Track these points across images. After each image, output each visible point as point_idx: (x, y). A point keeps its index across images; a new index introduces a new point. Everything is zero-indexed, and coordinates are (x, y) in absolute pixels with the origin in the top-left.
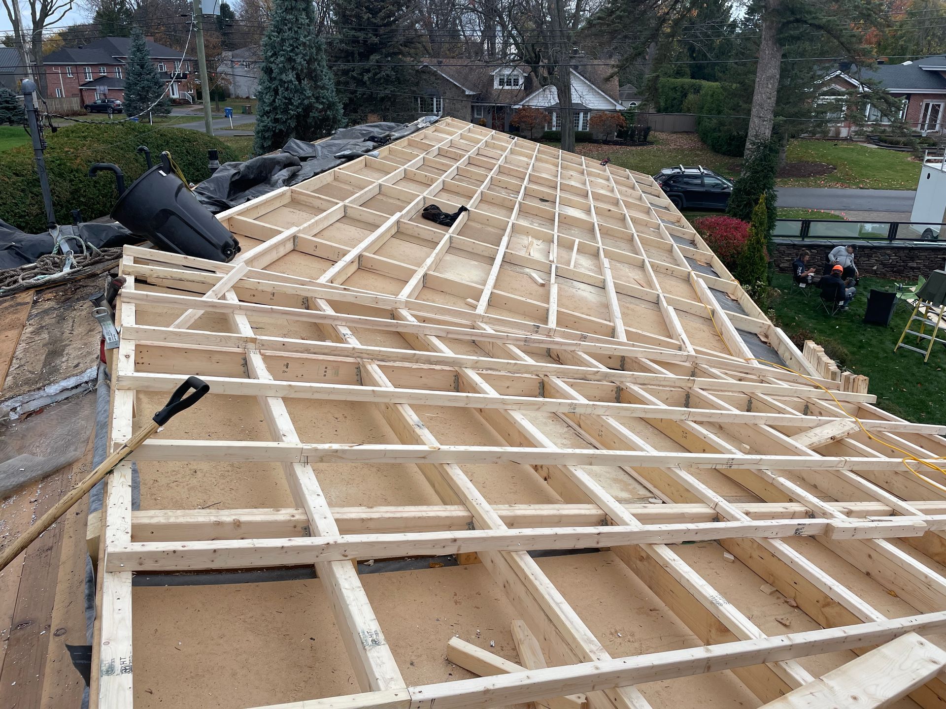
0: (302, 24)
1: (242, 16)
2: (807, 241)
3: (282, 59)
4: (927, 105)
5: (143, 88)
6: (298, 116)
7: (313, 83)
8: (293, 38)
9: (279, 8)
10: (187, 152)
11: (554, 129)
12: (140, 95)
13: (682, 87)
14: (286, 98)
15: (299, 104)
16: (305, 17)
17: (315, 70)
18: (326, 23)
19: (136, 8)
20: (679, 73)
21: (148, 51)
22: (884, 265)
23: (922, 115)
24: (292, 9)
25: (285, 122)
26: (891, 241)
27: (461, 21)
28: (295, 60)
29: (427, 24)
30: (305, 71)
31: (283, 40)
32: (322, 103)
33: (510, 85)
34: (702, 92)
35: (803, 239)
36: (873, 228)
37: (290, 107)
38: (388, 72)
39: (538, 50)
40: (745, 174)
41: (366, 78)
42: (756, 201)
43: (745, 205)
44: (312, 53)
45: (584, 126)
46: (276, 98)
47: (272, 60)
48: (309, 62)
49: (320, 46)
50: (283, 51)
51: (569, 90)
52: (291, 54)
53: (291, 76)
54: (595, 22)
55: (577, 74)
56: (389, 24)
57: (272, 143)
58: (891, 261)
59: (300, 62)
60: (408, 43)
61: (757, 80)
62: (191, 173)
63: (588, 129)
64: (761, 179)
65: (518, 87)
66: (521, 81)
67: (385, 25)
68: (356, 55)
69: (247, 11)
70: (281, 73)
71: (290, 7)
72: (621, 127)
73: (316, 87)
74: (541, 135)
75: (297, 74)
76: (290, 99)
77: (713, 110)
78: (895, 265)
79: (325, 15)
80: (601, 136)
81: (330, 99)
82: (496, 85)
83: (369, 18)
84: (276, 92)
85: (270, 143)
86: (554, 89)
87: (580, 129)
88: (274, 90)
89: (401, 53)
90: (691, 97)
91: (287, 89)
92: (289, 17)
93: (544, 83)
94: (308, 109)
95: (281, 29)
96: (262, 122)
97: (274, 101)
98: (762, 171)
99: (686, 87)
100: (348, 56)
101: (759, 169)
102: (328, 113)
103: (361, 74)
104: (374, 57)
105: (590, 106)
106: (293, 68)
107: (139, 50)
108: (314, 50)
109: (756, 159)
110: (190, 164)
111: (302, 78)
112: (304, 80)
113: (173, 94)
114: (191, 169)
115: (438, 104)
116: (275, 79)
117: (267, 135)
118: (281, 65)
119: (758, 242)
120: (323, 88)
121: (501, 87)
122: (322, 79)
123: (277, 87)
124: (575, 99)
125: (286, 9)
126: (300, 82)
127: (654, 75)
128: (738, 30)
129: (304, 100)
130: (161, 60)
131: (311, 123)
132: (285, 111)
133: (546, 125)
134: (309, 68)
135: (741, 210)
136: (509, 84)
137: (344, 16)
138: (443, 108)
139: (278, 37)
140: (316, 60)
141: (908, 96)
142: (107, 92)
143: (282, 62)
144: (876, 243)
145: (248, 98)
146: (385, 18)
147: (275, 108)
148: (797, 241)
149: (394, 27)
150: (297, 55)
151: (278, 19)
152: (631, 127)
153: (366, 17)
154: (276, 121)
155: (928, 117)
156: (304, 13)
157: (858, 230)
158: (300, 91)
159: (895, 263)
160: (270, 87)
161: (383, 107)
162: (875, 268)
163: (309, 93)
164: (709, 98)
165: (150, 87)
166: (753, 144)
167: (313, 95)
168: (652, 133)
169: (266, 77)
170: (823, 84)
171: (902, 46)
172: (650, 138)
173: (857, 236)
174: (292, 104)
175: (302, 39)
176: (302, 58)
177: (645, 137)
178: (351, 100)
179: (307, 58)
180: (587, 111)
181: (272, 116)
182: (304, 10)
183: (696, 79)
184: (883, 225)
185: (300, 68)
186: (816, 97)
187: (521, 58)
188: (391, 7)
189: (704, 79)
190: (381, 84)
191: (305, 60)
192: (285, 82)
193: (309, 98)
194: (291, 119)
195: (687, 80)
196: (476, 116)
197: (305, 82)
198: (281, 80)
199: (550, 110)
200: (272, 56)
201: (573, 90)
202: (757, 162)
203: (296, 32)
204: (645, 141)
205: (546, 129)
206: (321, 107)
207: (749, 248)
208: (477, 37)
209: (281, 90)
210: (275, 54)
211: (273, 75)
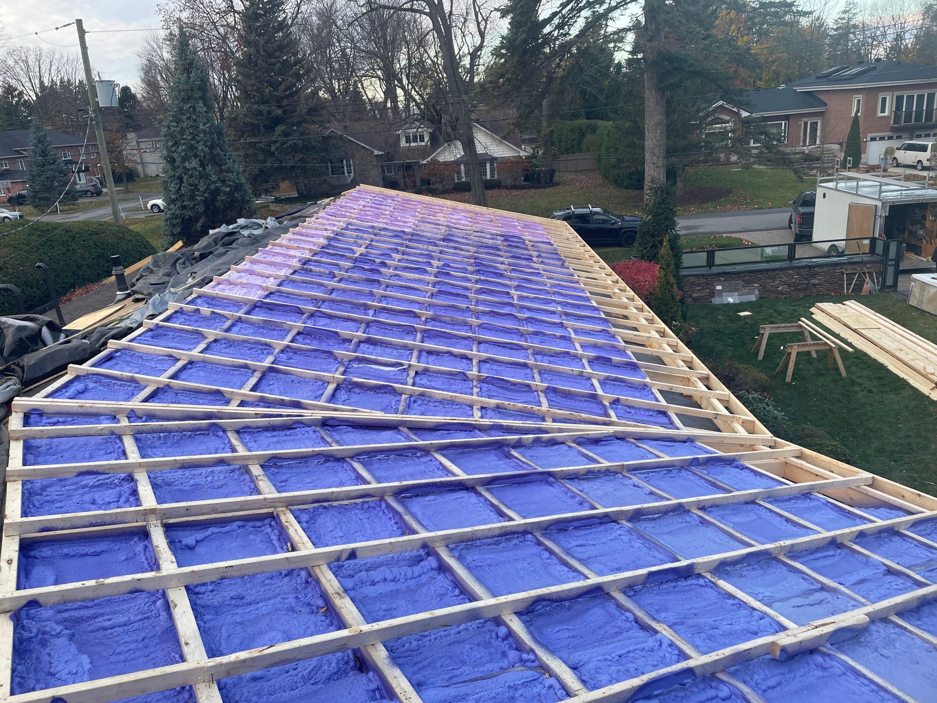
0: (200, 112)
1: (143, 97)
2: (715, 270)
3: (184, 147)
4: (806, 124)
5: (48, 178)
6: (205, 201)
7: (217, 168)
8: (192, 127)
9: (176, 99)
10: (95, 244)
11: (463, 180)
12: (46, 185)
13: (579, 128)
14: (191, 185)
15: (205, 189)
16: (202, 105)
17: (218, 154)
18: (229, 97)
19: (34, 98)
20: (574, 116)
21: (50, 142)
22: (789, 286)
23: (802, 134)
24: (189, 98)
25: (193, 208)
26: (791, 261)
27: (362, 84)
28: (196, 148)
29: (331, 90)
30: (208, 157)
31: (183, 130)
32: (228, 186)
33: (417, 142)
34: (598, 132)
35: (710, 268)
36: (773, 251)
37: (197, 193)
38: (295, 141)
39: (439, 108)
40: (647, 218)
41: (273, 149)
42: (661, 242)
43: (652, 247)
44: (213, 139)
45: (492, 174)
46: (181, 185)
47: (173, 149)
48: (211, 148)
49: (220, 130)
50: (184, 139)
51: (473, 143)
52: (192, 142)
53: (194, 163)
54: (487, 86)
55: (479, 126)
56: (292, 95)
57: (182, 229)
58: (794, 280)
59: (202, 149)
60: (312, 111)
61: (646, 126)
62: (101, 265)
63: (496, 177)
64: (663, 221)
65: (423, 144)
66: (426, 139)
67: (287, 97)
68: (262, 128)
69: (148, 93)
70: (183, 161)
71: (186, 97)
72: (526, 171)
73: (221, 171)
74: (451, 187)
75: (200, 161)
76: (196, 186)
77: (610, 148)
78: (799, 284)
79: (228, 89)
80: (509, 182)
81: (237, 181)
82: (403, 143)
83: (270, 92)
84: (181, 179)
85: (179, 230)
86: (459, 144)
87: (488, 177)
88: (178, 178)
89: (306, 121)
90: (588, 137)
91: (191, 176)
92: (186, 107)
93: (449, 140)
94: (216, 193)
95: (180, 119)
96: (169, 210)
97: (180, 189)
98: (663, 213)
99: (584, 128)
100: (254, 130)
101: (660, 211)
102: (236, 195)
103: (269, 145)
104: (280, 129)
105: (495, 155)
106: (196, 156)
107: (40, 141)
108: (215, 136)
109: (655, 203)
110: (99, 256)
111: (206, 163)
112: (207, 165)
113: (80, 180)
114: (100, 260)
115: (349, 166)
116: (179, 167)
117: (175, 222)
118: (183, 154)
119: (668, 282)
120: (228, 171)
121: (408, 145)
122: (226, 163)
123: (181, 175)
124: (480, 150)
125: (183, 99)
126: (204, 168)
127: (549, 129)
128: (624, 70)
129: (209, 185)
130: (64, 148)
131: (219, 206)
132: (192, 198)
133: (456, 175)
134: (211, 153)
135: (648, 252)
136: (415, 140)
137: (246, 92)
138: (354, 170)
139: (177, 127)
140: (217, 145)
141: (787, 118)
142: (10, 186)
143: (184, 150)
144: (777, 265)
145: (157, 176)
146: (286, 90)
147: (182, 196)
148: (705, 271)
149: (296, 98)
150: (198, 142)
151: (175, 109)
152: (536, 171)
153: (267, 91)
154: (184, 207)
155: (808, 135)
156: (200, 102)
157: (760, 254)
158: (204, 176)
159: (798, 281)
160: (174, 176)
161: (294, 175)
162: (780, 288)
163: (214, 178)
164: (605, 137)
165: (54, 177)
166: (651, 189)
167: (219, 179)
168: (557, 174)
169: (169, 167)
170: (707, 115)
171: (774, 70)
172: (556, 179)
173: (759, 259)
174: (198, 190)
175: (201, 127)
176: (204, 145)
177: (551, 179)
178: (261, 171)
179: (209, 144)
180: (493, 160)
181: (179, 204)
182: (201, 98)
183: (591, 119)
184: (782, 248)
185: (202, 154)
186: (704, 128)
187: (424, 118)
188: (290, 79)
189: (598, 118)
190: (289, 153)
191: (207, 147)
192: (189, 170)
193: (215, 182)
194: (198, 204)
195: (583, 122)
196: (387, 174)
197: (209, 168)
198: (185, 168)
199: (457, 163)
200: (173, 146)
201: (476, 142)
202: (657, 206)
203: (195, 120)
204: (551, 182)
205: (456, 181)
206: (228, 189)
207: (660, 289)
208: (380, 96)
209: (185, 178)
210: (176, 144)
211: (177, 164)
